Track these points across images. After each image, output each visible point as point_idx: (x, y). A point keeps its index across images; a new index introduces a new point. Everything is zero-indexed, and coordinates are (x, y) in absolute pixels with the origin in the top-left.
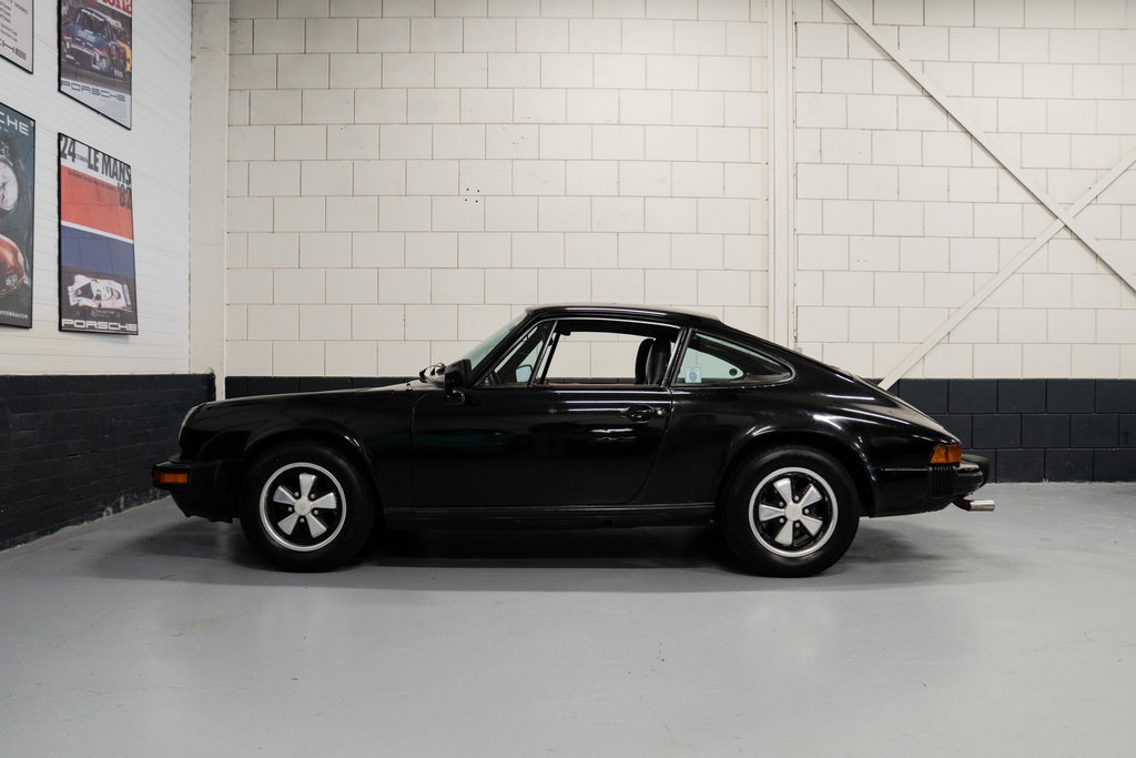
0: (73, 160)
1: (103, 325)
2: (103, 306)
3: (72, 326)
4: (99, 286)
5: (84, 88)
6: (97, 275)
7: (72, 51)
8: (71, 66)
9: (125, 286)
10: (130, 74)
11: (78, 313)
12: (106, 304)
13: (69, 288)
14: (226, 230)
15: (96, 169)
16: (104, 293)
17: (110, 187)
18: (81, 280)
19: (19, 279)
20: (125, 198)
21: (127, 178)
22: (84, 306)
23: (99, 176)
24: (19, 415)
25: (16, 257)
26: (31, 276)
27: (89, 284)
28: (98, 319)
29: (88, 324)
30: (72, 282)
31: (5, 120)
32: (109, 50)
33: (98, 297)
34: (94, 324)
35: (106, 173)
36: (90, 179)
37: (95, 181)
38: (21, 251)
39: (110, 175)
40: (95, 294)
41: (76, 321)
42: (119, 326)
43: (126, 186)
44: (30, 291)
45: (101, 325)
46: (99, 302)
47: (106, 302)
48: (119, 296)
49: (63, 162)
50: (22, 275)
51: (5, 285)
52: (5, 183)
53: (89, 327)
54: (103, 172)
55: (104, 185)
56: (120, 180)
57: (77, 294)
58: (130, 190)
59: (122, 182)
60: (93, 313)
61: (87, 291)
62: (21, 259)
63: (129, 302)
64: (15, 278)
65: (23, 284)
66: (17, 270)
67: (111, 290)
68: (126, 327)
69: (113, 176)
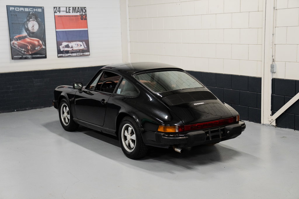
0: (60, 13)
1: (75, 54)
2: (74, 49)
3: (62, 56)
6: (70, 42)
9: (84, 43)
11: (64, 52)
13: (60, 46)
15: (69, 12)
16: (74, 46)
17: (77, 16)
18: (64, 44)
19: (40, 47)
20: (84, 18)
21: (84, 11)
22: (66, 51)
23: (71, 14)
24: (37, 80)
25: (38, 42)
26: (45, 45)
27: (68, 44)
28: (72, 53)
29: (68, 54)
30: (61, 45)
31: (33, 10)
34: (71, 54)
35: (74, 12)
36: (67, 16)
37: (69, 16)
38: (41, 40)
39: (76, 12)
40: (70, 46)
41: (63, 54)
42: (82, 54)
43: (84, 14)
44: (45, 49)
45: (74, 54)
46: (72, 48)
47: (76, 48)
48: (81, 46)
49: (56, 14)
50: (42, 46)
51: (35, 50)
52: (33, 25)
53: (69, 56)
54: (73, 12)
55: (73, 16)
56: (81, 12)
57: (63, 47)
58: (86, 14)
59: (82, 13)
60: (70, 52)
61: (67, 46)
62: (41, 42)
63: (86, 47)
64: (39, 47)
65: (42, 48)
66: (40, 45)
67: (78, 45)
68: (85, 54)
69: (77, 12)
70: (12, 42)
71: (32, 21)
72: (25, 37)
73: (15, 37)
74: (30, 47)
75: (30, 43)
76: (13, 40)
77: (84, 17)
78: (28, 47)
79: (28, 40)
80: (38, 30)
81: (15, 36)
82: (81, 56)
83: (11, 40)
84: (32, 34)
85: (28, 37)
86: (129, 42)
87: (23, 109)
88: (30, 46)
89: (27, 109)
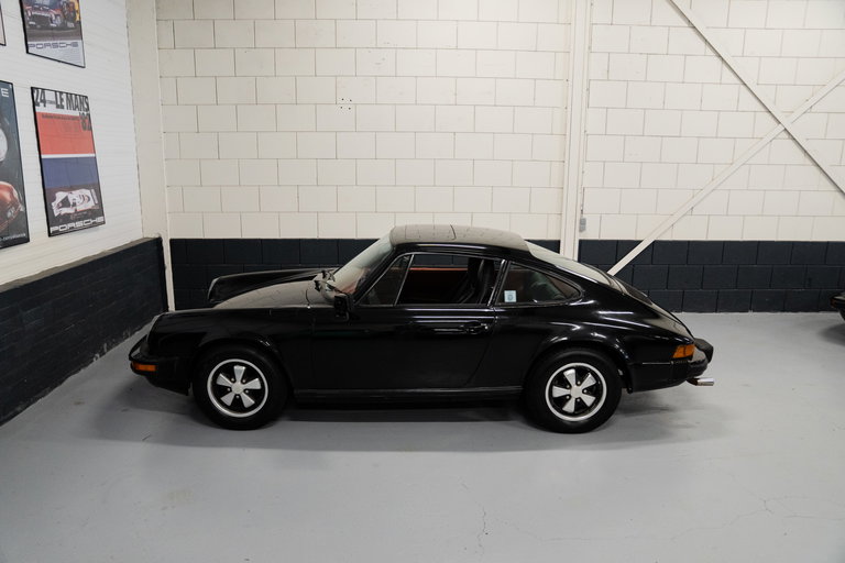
0: (45, 106)
1: (79, 224)
2: (78, 210)
3: (58, 231)
4: (74, 196)
5: (46, 45)
6: (71, 189)
7: (33, 18)
8: (35, 30)
9: (92, 191)
10: (80, 22)
11: (61, 220)
12: (79, 208)
13: (53, 204)
14: (162, 130)
15: (63, 107)
16: (78, 200)
17: (74, 118)
18: (60, 196)
19: (16, 209)
20: (86, 123)
21: (86, 107)
22: (65, 214)
23: (65, 112)
24: (29, 312)
25: (11, 192)
26: (24, 204)
27: (67, 198)
28: (75, 221)
29: (70, 225)
30: (54, 199)
32: (61, 8)
33: (74, 205)
34: (73, 225)
35: (70, 108)
36: (59, 117)
37: (63, 117)
38: (15, 188)
39: (73, 109)
40: (71, 203)
41: (60, 227)
42: (93, 222)
43: (86, 113)
44: (25, 215)
46: (75, 208)
47: (80, 206)
48: (89, 199)
49: (37, 109)
50: (18, 205)
51: (7, 218)
53: (69, 229)
54: (68, 108)
55: (69, 118)
56: (81, 110)
57: (59, 206)
58: (89, 115)
59: (83, 111)
60: (72, 218)
61: (65, 203)
62: (15, 194)
63: (96, 202)
64: (13, 210)
65: (20, 212)
66: (14, 203)
67: (83, 197)
68: (96, 220)
69: (75, 109)
80: (7, 155)
82: (90, 227)
87: (11, 413)
89: (19, 409)
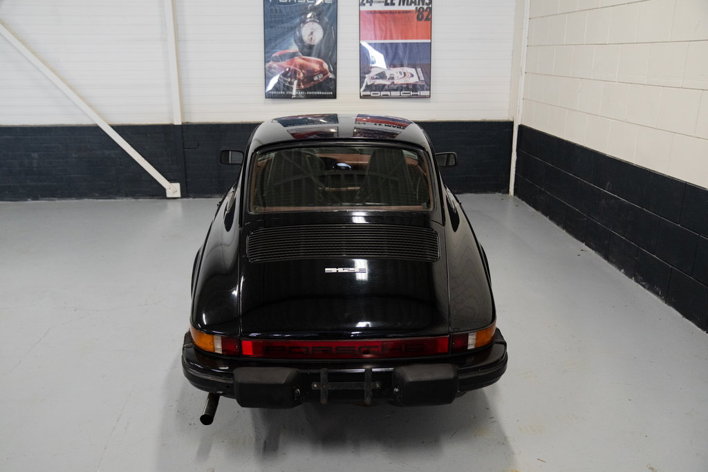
0: (371, 5)
1: (397, 93)
2: (395, 83)
3: (370, 95)
9: (419, 70)
11: (374, 88)
12: (397, 81)
14: (528, 17)
15: (392, 4)
16: (396, 76)
17: (409, 12)
18: (375, 70)
19: (324, 76)
21: (427, 2)
22: (378, 85)
23: (396, 7)
25: (321, 65)
26: (335, 73)
27: (383, 72)
28: (390, 90)
29: (383, 93)
30: (369, 73)
33: (393, 78)
34: (388, 93)
35: (403, 4)
36: (386, 12)
37: (391, 12)
38: (326, 62)
39: (407, 4)
40: (388, 76)
41: (372, 93)
42: (412, 93)
43: (425, 7)
44: (335, 80)
45: (394, 94)
46: (392, 81)
47: (399, 80)
48: (412, 76)
49: (363, 8)
50: (327, 73)
51: (313, 80)
52: (312, 32)
53: (383, 95)
54: (400, 4)
55: (399, 12)
56: (419, 4)
57: (372, 78)
58: (431, 9)
59: (421, 5)
60: (386, 87)
61: (382, 76)
62: (326, 66)
63: (422, 78)
64: (321, 76)
65: (328, 78)
66: (323, 72)
67: (405, 73)
68: (418, 93)
69: (411, 5)
70: (268, 65)
71: (311, 23)
72: (293, 55)
73: (274, 55)
74: (302, 75)
75: (302, 67)
76: (269, 61)
77: (425, 14)
78: (299, 74)
79: (298, 60)
80: (321, 41)
81: (274, 52)
82: (410, 97)
83: (266, 61)
84: (308, 50)
85: (300, 54)
86: (524, 71)
88: (303, 73)
